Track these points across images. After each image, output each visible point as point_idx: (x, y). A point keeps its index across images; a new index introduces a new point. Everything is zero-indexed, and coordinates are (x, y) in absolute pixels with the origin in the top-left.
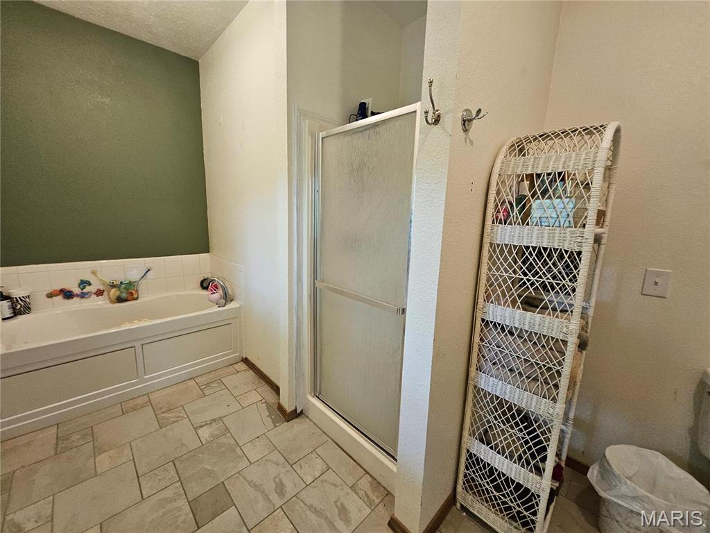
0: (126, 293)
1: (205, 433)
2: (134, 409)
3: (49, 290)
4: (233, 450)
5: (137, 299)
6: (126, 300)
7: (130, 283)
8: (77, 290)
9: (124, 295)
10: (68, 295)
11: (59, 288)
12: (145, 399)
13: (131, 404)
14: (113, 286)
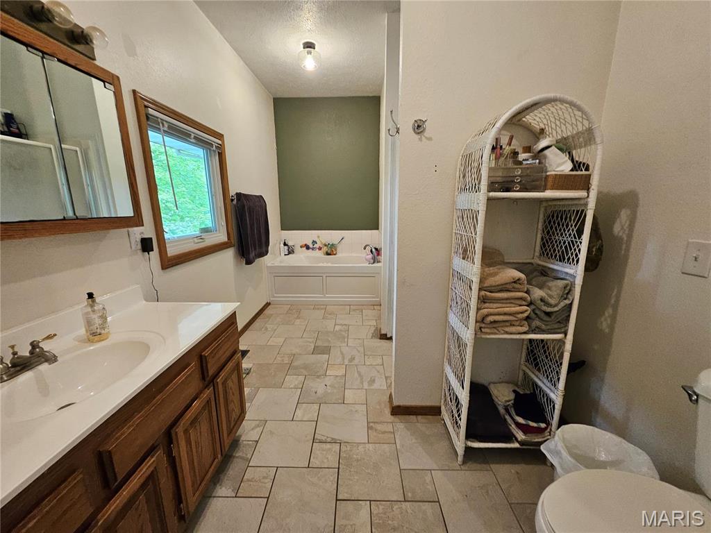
0: (331, 251)
1: (337, 328)
2: (318, 309)
3: (301, 244)
4: (344, 338)
5: (335, 255)
6: (330, 254)
7: (333, 245)
8: (311, 246)
9: (329, 252)
10: (308, 248)
11: (305, 243)
12: (325, 307)
13: (319, 307)
14: (325, 245)
